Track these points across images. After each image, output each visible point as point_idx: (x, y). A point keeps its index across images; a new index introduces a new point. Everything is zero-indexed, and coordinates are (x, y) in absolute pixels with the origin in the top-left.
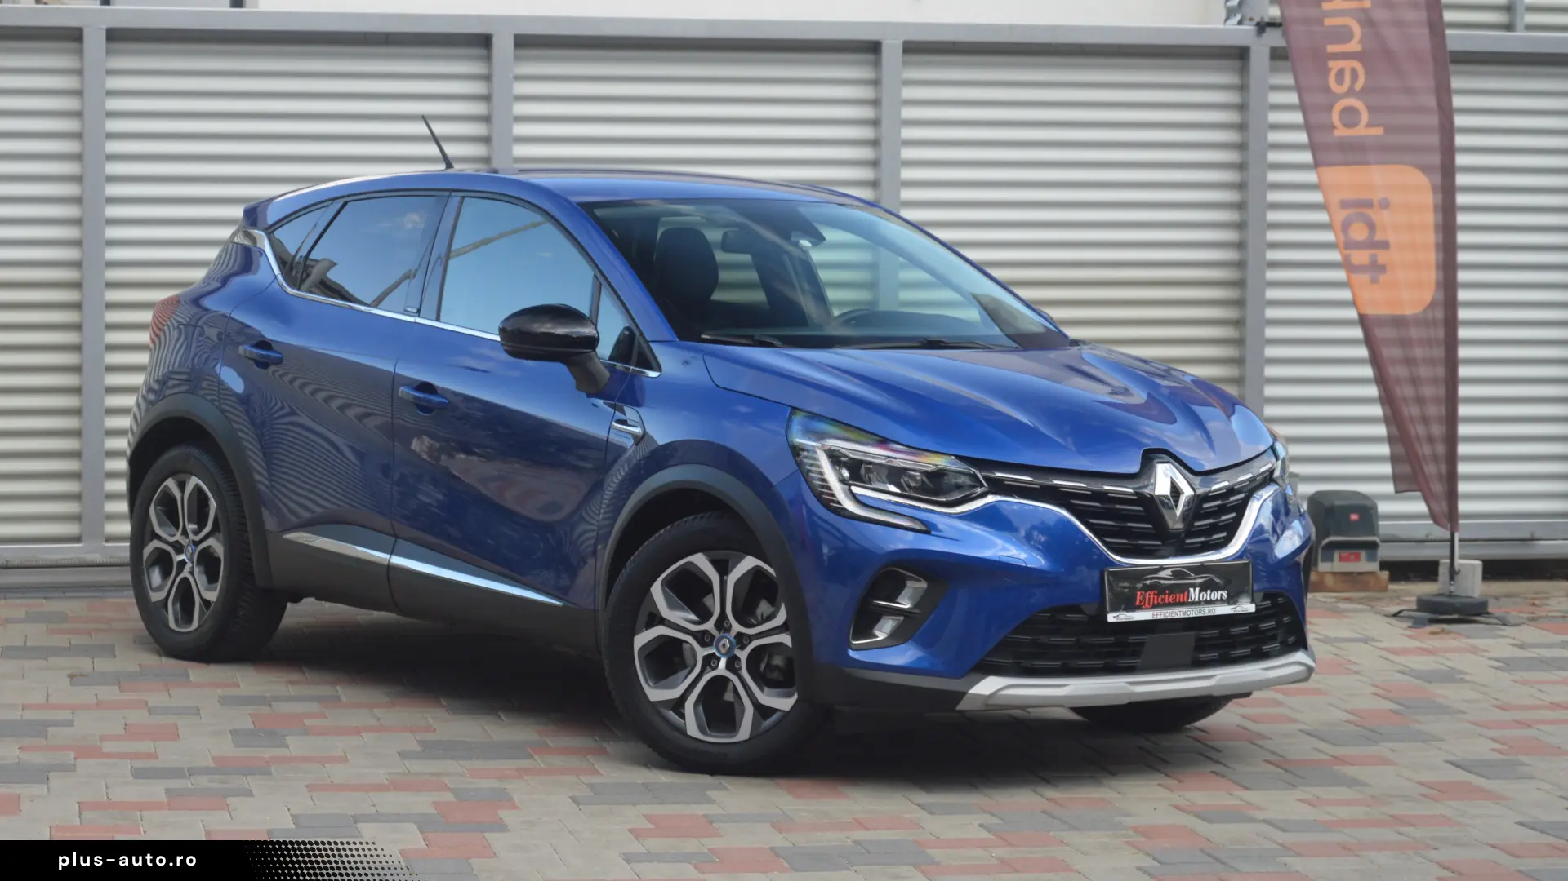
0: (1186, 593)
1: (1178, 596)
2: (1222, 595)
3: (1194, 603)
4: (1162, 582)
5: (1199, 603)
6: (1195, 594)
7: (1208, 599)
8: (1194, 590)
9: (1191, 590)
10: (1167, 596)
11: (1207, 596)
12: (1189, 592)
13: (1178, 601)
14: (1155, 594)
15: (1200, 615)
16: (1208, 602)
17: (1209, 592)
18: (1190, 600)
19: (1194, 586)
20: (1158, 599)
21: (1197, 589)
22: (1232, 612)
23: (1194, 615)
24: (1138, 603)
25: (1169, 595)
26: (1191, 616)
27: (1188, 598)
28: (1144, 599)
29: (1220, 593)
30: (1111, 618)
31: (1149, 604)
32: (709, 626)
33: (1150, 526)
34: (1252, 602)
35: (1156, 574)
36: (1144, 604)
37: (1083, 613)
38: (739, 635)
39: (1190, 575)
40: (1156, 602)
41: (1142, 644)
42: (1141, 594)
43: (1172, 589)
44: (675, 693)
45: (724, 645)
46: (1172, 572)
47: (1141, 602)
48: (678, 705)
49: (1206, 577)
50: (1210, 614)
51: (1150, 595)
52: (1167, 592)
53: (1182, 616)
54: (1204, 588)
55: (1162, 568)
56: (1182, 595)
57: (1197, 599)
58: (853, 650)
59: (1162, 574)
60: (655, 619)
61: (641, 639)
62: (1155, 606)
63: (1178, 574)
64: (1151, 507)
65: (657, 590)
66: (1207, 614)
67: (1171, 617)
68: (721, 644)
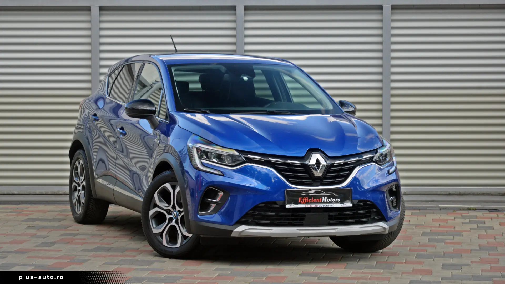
0: (321, 199)
1: (317, 200)
2: (337, 200)
3: (324, 202)
4: (310, 195)
5: (327, 202)
6: (325, 199)
7: (331, 201)
8: (325, 198)
9: (323, 198)
10: (312, 200)
11: (331, 200)
12: (322, 198)
13: (317, 201)
14: (307, 199)
15: (327, 207)
16: (330, 202)
17: (331, 199)
18: (322, 201)
19: (325, 196)
20: (308, 201)
21: (326, 198)
22: (342, 206)
23: (324, 207)
24: (299, 202)
25: (313, 199)
26: (323, 207)
27: (322, 200)
28: (302, 200)
29: (336, 199)
30: (287, 206)
31: (304, 202)
32: (170, 208)
33: (307, 175)
34: (351, 203)
35: (308, 192)
36: (302, 202)
37: (277, 204)
38: (179, 211)
39: (323, 193)
40: (307, 201)
41: (305, 216)
42: (301, 199)
43: (315, 197)
44: (160, 231)
45: (175, 214)
46: (315, 191)
47: (300, 201)
48: (161, 235)
49: (330, 194)
50: (331, 207)
51: (305, 199)
52: (313, 198)
53: (318, 207)
54: (329, 197)
55: (310, 190)
56: (319, 200)
57: (326, 201)
58: (199, 215)
59: (310, 192)
60: (156, 206)
61: (152, 212)
62: (307, 203)
63: (317, 192)
64: (307, 168)
65: (156, 195)
66: (330, 206)
67: (313, 207)
68: (174, 214)
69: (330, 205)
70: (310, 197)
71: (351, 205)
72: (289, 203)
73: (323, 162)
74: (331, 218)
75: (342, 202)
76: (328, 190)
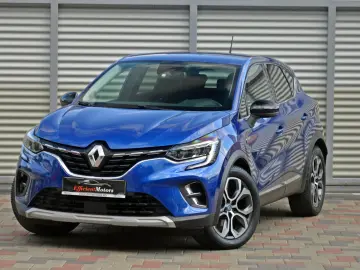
6: (98, 189)
30: (63, 193)
43: (89, 187)
54: (102, 187)
63: (92, 182)
69: (103, 195)
70: (85, 186)
71: (123, 197)
72: (65, 190)
73: (102, 153)
74: (109, 207)
75: (115, 193)
76: (103, 181)
